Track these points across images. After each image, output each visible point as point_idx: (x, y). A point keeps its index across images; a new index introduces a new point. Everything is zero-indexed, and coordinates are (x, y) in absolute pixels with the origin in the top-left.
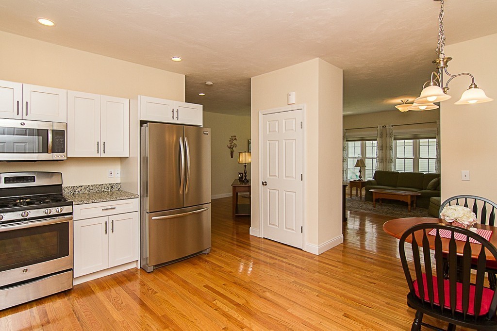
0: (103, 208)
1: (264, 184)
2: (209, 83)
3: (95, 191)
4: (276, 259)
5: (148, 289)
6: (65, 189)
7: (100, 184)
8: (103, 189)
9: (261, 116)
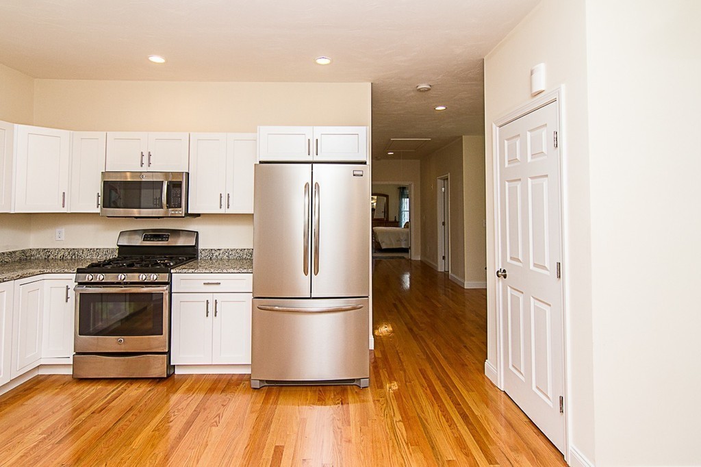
0: (207, 282)
1: (502, 274)
2: (423, 86)
3: (235, 258)
4: (468, 454)
5: (219, 415)
6: (203, 252)
7: (241, 248)
8: (245, 256)
9: (496, 130)
